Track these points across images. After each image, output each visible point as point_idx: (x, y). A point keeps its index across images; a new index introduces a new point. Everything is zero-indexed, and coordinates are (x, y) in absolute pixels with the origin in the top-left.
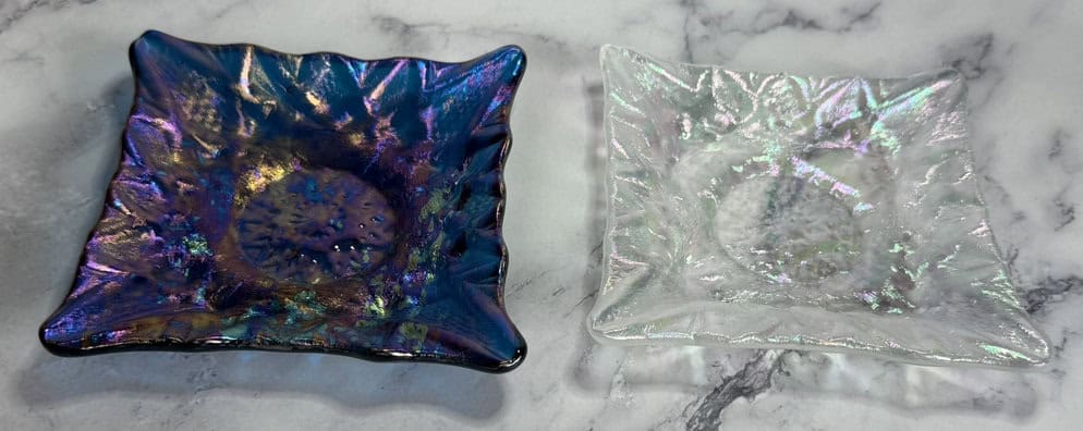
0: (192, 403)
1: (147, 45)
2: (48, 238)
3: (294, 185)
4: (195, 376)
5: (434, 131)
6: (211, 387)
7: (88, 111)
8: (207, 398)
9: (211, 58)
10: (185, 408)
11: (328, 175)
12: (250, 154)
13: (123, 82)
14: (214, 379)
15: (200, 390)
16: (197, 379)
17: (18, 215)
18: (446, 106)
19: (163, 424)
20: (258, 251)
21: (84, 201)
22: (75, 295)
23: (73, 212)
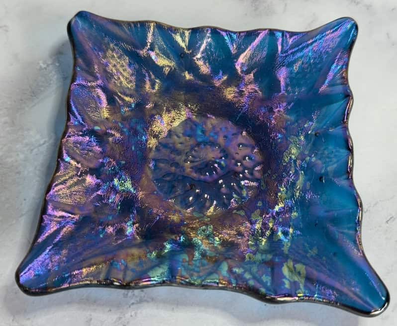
0: (128, 315)
1: (80, 22)
2: (19, 173)
5: (287, 85)
6: (141, 301)
7: (41, 69)
8: (139, 311)
9: (125, 32)
10: (123, 319)
11: (213, 121)
12: (156, 106)
13: (63, 45)
15: (133, 304)
18: (296, 67)
21: (42, 142)
22: (40, 240)
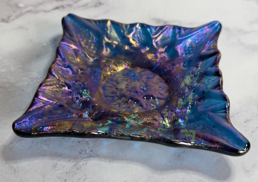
0: (81, 164)
1: (69, 19)
2: (23, 90)
3: (125, 73)
4: (82, 151)
6: (90, 156)
8: (88, 162)
9: (93, 25)
10: (78, 165)
11: (138, 70)
12: (107, 61)
14: (91, 153)
15: (85, 158)
16: (83, 152)
17: (12, 81)
19: (67, 173)
20: (111, 98)
21: (39, 77)
22: (31, 109)
23: (35, 81)
